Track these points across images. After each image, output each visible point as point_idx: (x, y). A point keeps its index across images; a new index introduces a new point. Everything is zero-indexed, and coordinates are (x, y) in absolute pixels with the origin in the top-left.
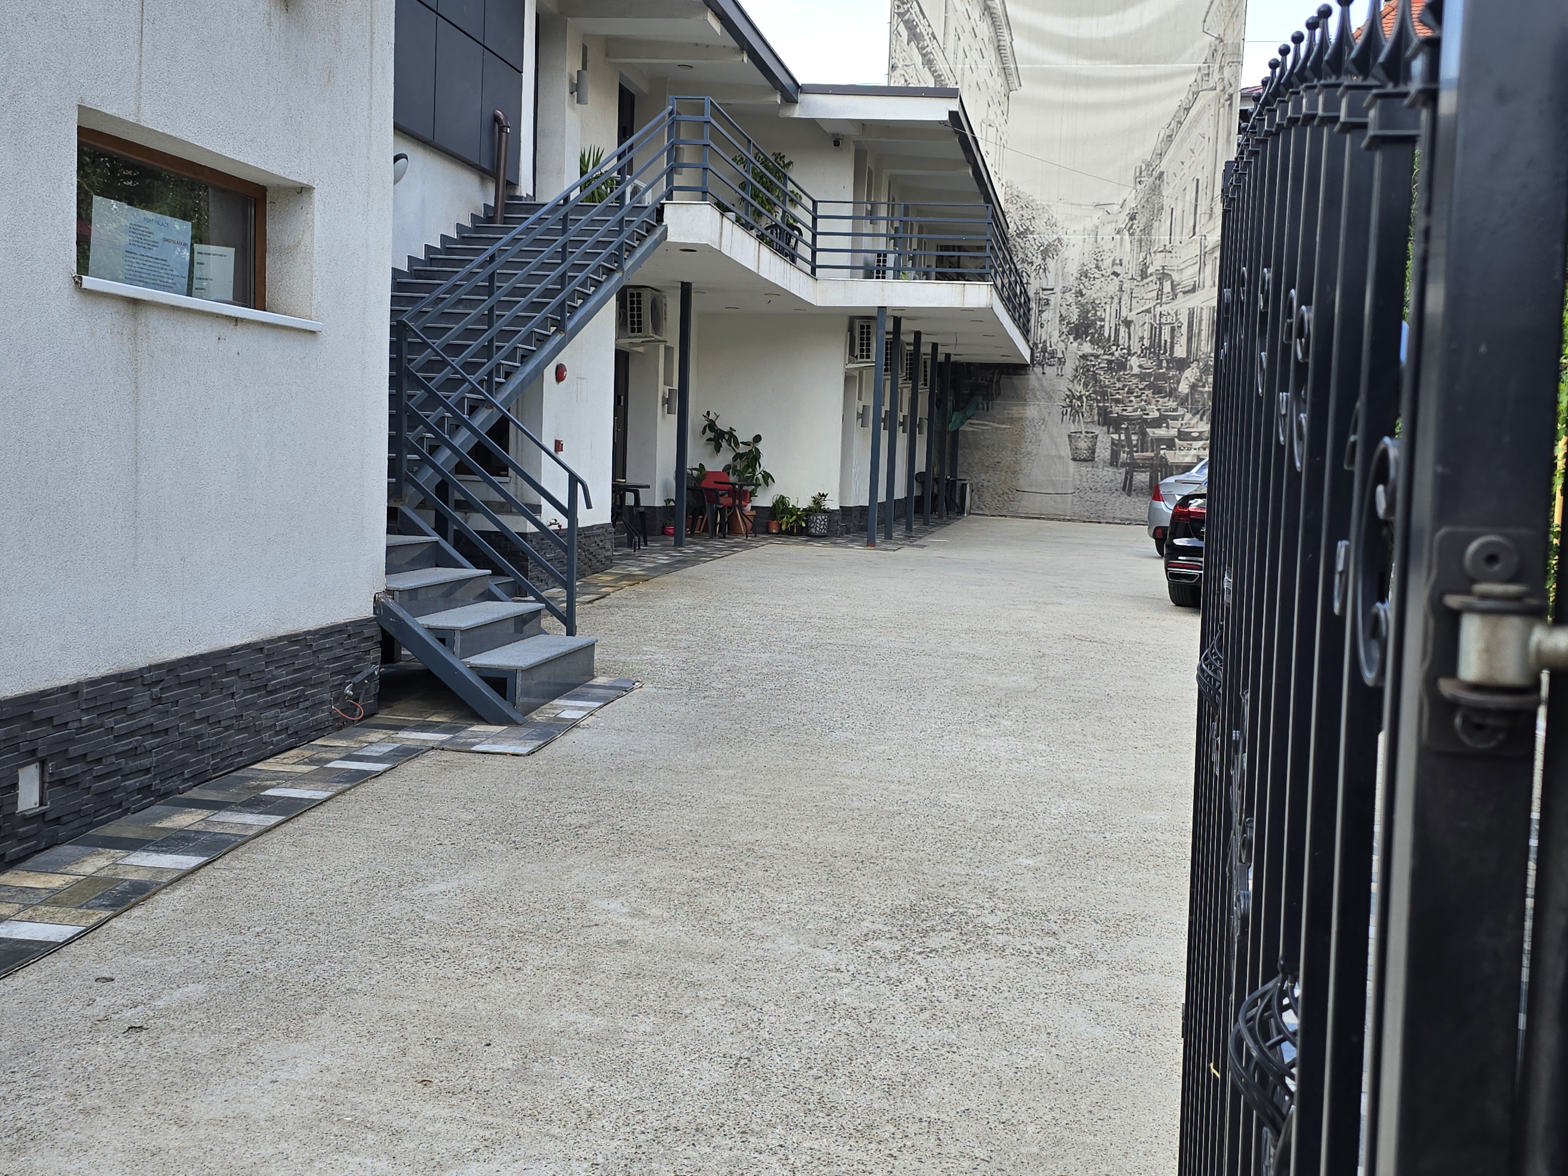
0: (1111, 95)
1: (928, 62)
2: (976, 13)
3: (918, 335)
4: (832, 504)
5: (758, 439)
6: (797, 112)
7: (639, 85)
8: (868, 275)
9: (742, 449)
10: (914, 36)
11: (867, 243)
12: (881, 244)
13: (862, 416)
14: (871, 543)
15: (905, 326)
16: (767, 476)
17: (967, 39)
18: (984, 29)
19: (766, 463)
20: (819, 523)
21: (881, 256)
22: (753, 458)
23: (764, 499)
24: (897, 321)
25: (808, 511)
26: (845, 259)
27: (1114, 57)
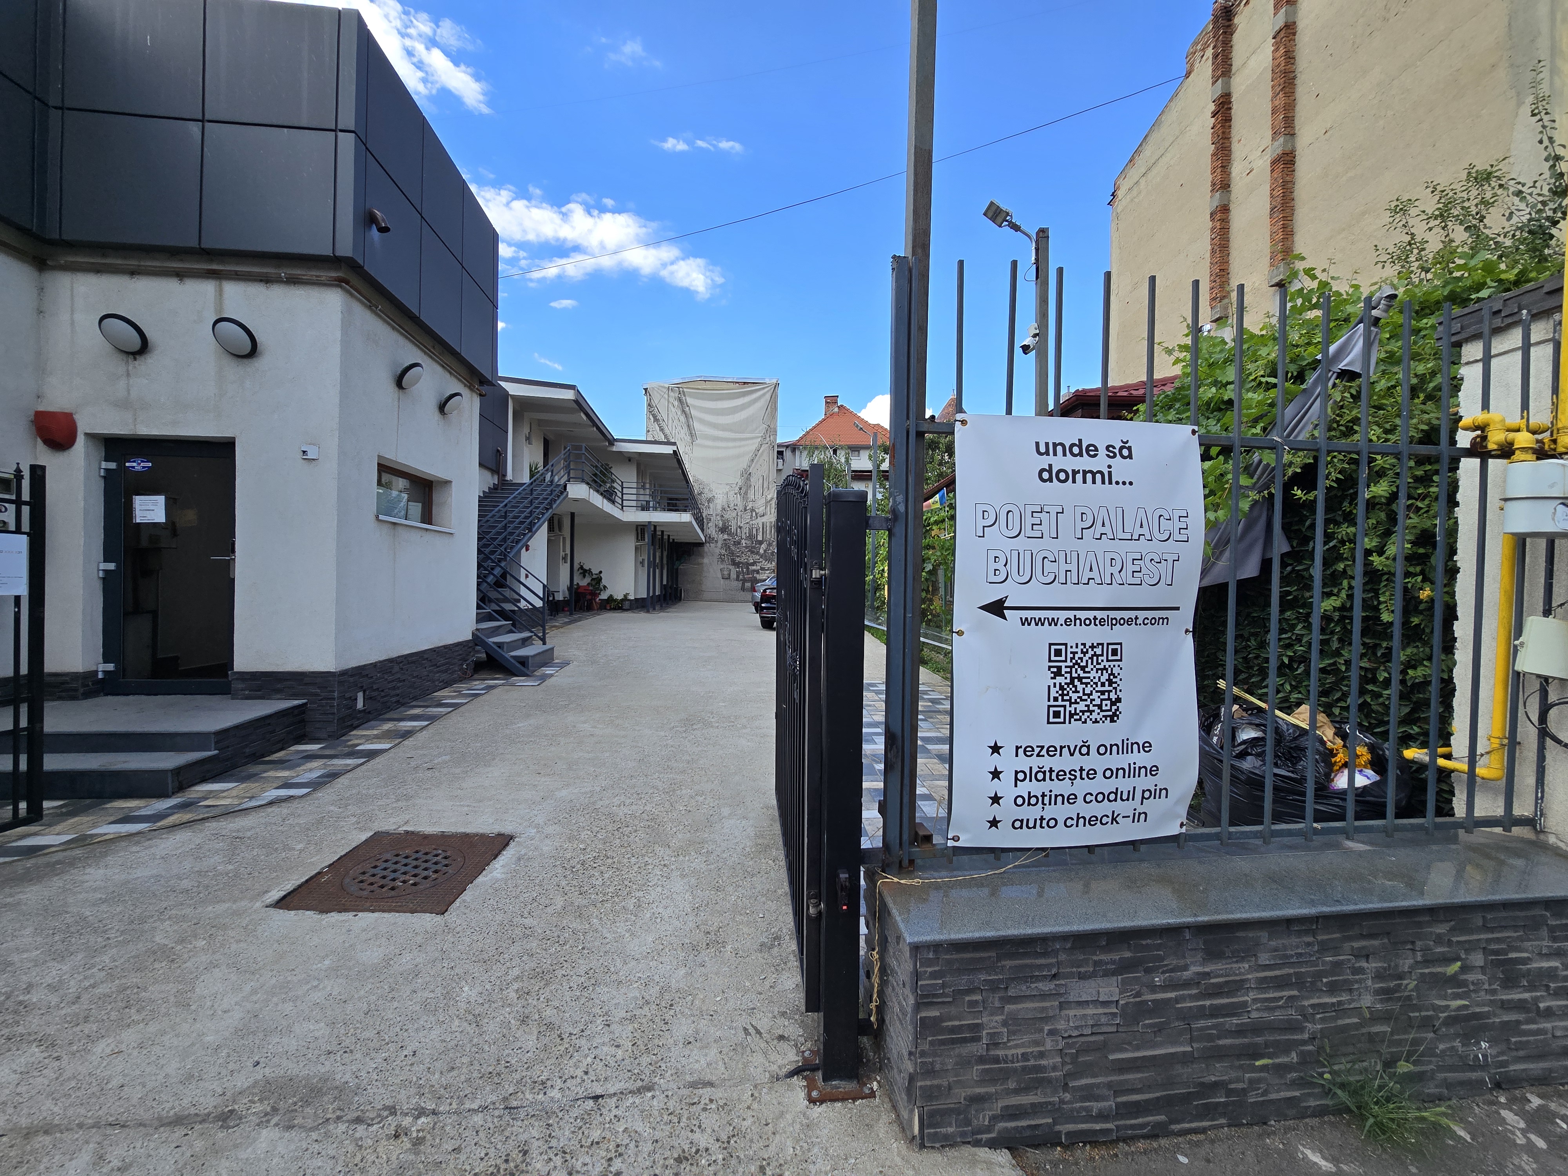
0: (731, 444)
1: (662, 430)
2: (679, 413)
3: (662, 532)
4: (632, 597)
5: (601, 572)
6: (614, 449)
7: (551, 437)
8: (643, 509)
9: (594, 576)
10: (656, 420)
11: (642, 498)
12: (647, 498)
13: (642, 563)
14: (648, 612)
15: (658, 528)
16: (605, 587)
17: (676, 421)
18: (683, 419)
19: (604, 582)
20: (627, 605)
21: (648, 502)
22: (599, 580)
23: (604, 596)
24: (655, 527)
25: (622, 600)
26: (634, 503)
27: (731, 431)
